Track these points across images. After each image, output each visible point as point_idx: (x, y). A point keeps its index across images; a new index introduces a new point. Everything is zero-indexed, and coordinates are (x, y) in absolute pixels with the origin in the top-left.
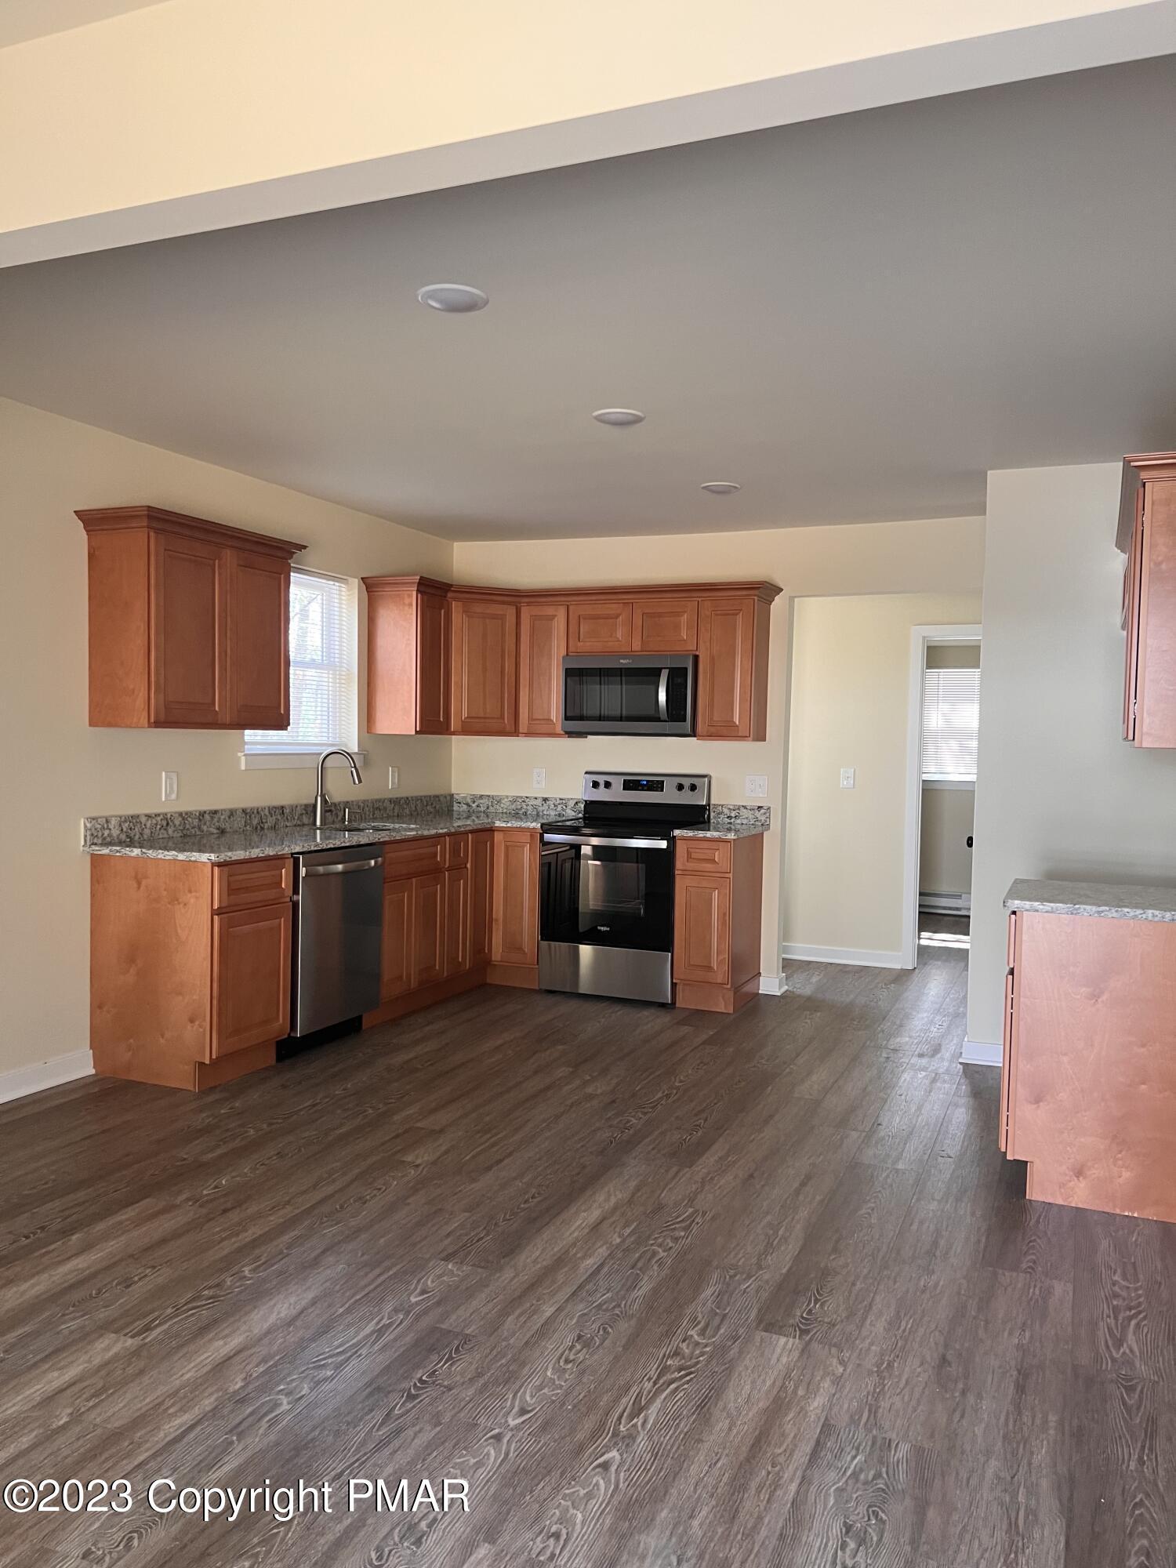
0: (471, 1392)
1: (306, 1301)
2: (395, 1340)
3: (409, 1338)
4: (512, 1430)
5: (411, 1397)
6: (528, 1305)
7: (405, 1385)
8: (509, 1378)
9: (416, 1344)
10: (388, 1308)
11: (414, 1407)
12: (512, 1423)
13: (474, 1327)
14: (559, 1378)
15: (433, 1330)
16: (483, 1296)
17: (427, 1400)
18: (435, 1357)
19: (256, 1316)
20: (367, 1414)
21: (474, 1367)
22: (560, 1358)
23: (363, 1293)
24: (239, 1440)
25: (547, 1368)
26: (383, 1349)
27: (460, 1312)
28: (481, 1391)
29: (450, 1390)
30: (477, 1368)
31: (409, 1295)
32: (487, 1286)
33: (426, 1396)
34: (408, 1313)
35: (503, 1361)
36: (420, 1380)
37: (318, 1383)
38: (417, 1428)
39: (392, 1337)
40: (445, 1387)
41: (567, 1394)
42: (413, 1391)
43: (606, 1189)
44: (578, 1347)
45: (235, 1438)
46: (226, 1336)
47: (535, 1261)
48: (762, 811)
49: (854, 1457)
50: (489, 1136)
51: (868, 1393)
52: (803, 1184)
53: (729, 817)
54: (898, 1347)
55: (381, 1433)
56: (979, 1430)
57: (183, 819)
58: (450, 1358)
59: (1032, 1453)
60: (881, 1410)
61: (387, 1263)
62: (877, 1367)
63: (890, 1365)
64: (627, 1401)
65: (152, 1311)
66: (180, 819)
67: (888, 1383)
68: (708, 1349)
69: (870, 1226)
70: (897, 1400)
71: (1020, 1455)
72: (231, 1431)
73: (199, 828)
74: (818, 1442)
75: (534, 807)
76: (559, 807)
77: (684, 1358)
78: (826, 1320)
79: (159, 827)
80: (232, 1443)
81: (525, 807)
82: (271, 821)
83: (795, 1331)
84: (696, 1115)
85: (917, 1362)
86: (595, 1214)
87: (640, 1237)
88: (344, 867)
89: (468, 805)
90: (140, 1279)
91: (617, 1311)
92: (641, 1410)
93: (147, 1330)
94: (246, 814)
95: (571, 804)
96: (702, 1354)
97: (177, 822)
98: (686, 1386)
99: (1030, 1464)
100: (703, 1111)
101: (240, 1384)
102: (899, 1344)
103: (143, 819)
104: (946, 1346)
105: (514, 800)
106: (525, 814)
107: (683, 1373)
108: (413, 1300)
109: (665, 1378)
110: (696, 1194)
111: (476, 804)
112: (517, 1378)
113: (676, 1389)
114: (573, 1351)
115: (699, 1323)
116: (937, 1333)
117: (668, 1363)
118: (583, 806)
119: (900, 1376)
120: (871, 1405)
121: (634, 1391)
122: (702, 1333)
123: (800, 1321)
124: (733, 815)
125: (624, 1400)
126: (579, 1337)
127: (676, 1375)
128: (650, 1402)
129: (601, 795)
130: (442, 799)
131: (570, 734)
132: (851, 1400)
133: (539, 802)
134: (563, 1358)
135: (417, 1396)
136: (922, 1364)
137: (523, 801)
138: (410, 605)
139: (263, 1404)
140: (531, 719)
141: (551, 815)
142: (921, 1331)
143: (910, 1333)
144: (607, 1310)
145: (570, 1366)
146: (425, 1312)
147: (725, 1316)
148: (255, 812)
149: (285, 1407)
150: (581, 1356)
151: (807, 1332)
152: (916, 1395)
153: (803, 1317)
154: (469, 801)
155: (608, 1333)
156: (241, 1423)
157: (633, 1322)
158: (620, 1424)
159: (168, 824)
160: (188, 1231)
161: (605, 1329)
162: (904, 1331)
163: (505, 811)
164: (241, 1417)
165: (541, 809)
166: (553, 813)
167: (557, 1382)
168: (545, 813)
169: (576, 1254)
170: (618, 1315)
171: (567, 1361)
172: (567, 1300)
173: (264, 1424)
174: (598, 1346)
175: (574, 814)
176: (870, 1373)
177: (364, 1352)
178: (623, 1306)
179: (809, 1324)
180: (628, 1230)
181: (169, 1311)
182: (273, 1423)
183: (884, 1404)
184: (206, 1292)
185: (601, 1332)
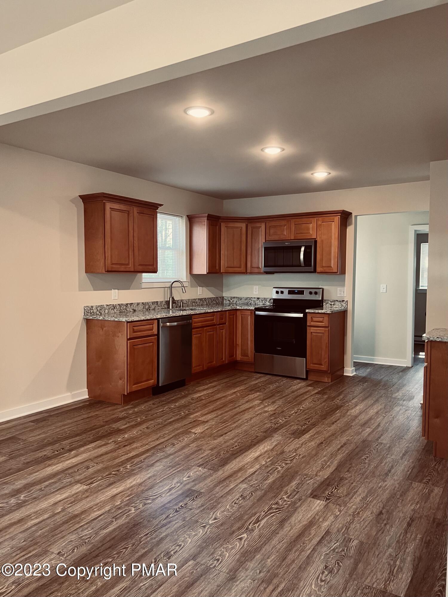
0: (198, 511)
1: (147, 477)
2: (175, 492)
3: (180, 492)
4: (210, 525)
5: (177, 511)
6: (226, 483)
7: (176, 507)
8: (213, 508)
9: (182, 494)
10: (175, 481)
11: (177, 514)
12: (210, 522)
13: (204, 490)
14: (231, 509)
15: (189, 489)
16: (210, 479)
17: (182, 513)
18: (188, 499)
19: (129, 481)
20: (161, 515)
21: (201, 503)
22: (233, 502)
23: (167, 476)
24: (115, 521)
25: (227, 505)
26: (171, 495)
27: (200, 484)
28: (201, 511)
29: (191, 510)
30: (202, 504)
31: (183, 478)
32: (212, 476)
33: (182, 511)
34: (182, 483)
35: (212, 502)
36: (181, 506)
37: (145, 504)
38: (177, 521)
39: (174, 491)
40: (189, 509)
41: (233, 514)
42: (178, 510)
43: (264, 445)
44: (240, 499)
45: (114, 520)
46: (117, 487)
47: (231, 469)
48: (344, 302)
49: (335, 544)
50: (224, 424)
51: (347, 522)
52: (342, 447)
53: (331, 305)
54: (364, 507)
55: (164, 522)
56: (387, 538)
57: (120, 306)
58: (193, 499)
59: (407, 548)
60: (350, 528)
61: (178, 466)
62: (353, 513)
63: (358, 513)
64: (254, 518)
65: (94, 478)
66: (119, 306)
67: (356, 519)
68: (289, 503)
69: (365, 463)
70: (358, 525)
71: (401, 548)
72: (113, 518)
73: (126, 310)
74: (323, 537)
75: (254, 301)
76: (264, 302)
77: (279, 505)
78: (337, 496)
79: (111, 309)
80: (113, 521)
81: (250, 301)
82: (153, 307)
83: (324, 498)
84: (306, 420)
85: (370, 513)
86: (258, 453)
87: (272, 463)
88: (177, 324)
89: (229, 300)
90: (92, 467)
91: (258, 488)
92: (258, 521)
93: (91, 484)
94: (143, 304)
95: (268, 300)
96: (286, 504)
97: (118, 308)
98: (277, 515)
99: (405, 551)
100: (309, 418)
101: (119, 503)
102: (365, 506)
103: (105, 306)
104: (383, 508)
105: (246, 299)
106: (251, 304)
107: (277, 510)
108: (184, 479)
109: (270, 511)
110: (298, 448)
111: (232, 300)
112: (216, 508)
113: (273, 515)
114: (238, 500)
115: (288, 493)
116: (381, 503)
117: (273, 506)
118: (272, 301)
119: (361, 517)
120: (347, 526)
121: (258, 515)
122: (288, 497)
123: (327, 495)
124: (332, 304)
125: (253, 518)
126: (242, 495)
127: (275, 511)
128: (263, 519)
129: (280, 296)
130: (219, 298)
131: (267, 273)
132: (340, 524)
133: (256, 299)
134: (234, 502)
135: (179, 511)
136: (371, 513)
137: (250, 299)
138: (205, 225)
139: (126, 510)
140: (252, 267)
141: (260, 304)
142: (375, 502)
143: (370, 502)
144: (254, 487)
145: (236, 505)
146: (188, 483)
147: (298, 492)
148: (147, 303)
149: (133, 511)
150: (241, 502)
151: (329, 499)
152: (366, 524)
153: (328, 494)
154: (230, 299)
155: (253, 495)
156: (117, 515)
157: (263, 492)
158: (250, 525)
159: (114, 308)
160: (111, 452)
161: (252, 493)
162: (368, 501)
163: (243, 303)
164: (117, 514)
165: (256, 302)
166: (261, 303)
167: (230, 510)
168: (258, 303)
169: (247, 467)
170: (258, 489)
171: (235, 503)
172: (240, 482)
173: (125, 516)
174: (248, 499)
175: (269, 304)
176: (350, 515)
177: (163, 495)
178: (260, 486)
179: (330, 497)
180: (269, 460)
181: (100, 478)
182: (127, 516)
183: (352, 526)
184: (113, 473)
185: (250, 494)
